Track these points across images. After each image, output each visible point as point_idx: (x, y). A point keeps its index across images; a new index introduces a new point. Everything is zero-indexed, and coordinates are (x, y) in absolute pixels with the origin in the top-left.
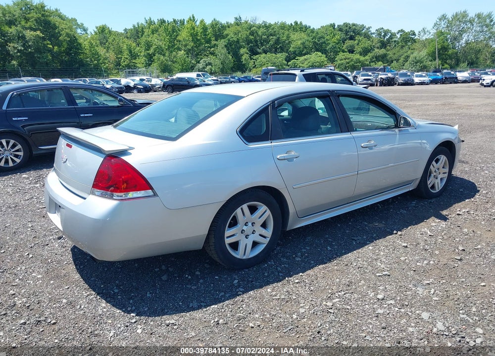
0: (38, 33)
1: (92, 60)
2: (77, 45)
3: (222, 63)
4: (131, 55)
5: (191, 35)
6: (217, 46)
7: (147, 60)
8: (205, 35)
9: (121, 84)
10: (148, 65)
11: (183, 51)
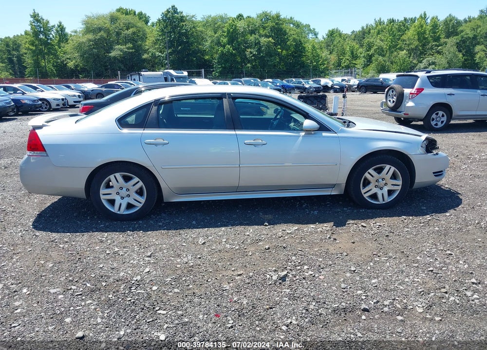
0: (270, 39)
1: (312, 62)
2: (302, 48)
3: (448, 63)
4: (353, 56)
5: (418, 34)
6: (446, 44)
7: (366, 61)
8: (434, 33)
9: (320, 85)
10: (366, 66)
11: (405, 51)
